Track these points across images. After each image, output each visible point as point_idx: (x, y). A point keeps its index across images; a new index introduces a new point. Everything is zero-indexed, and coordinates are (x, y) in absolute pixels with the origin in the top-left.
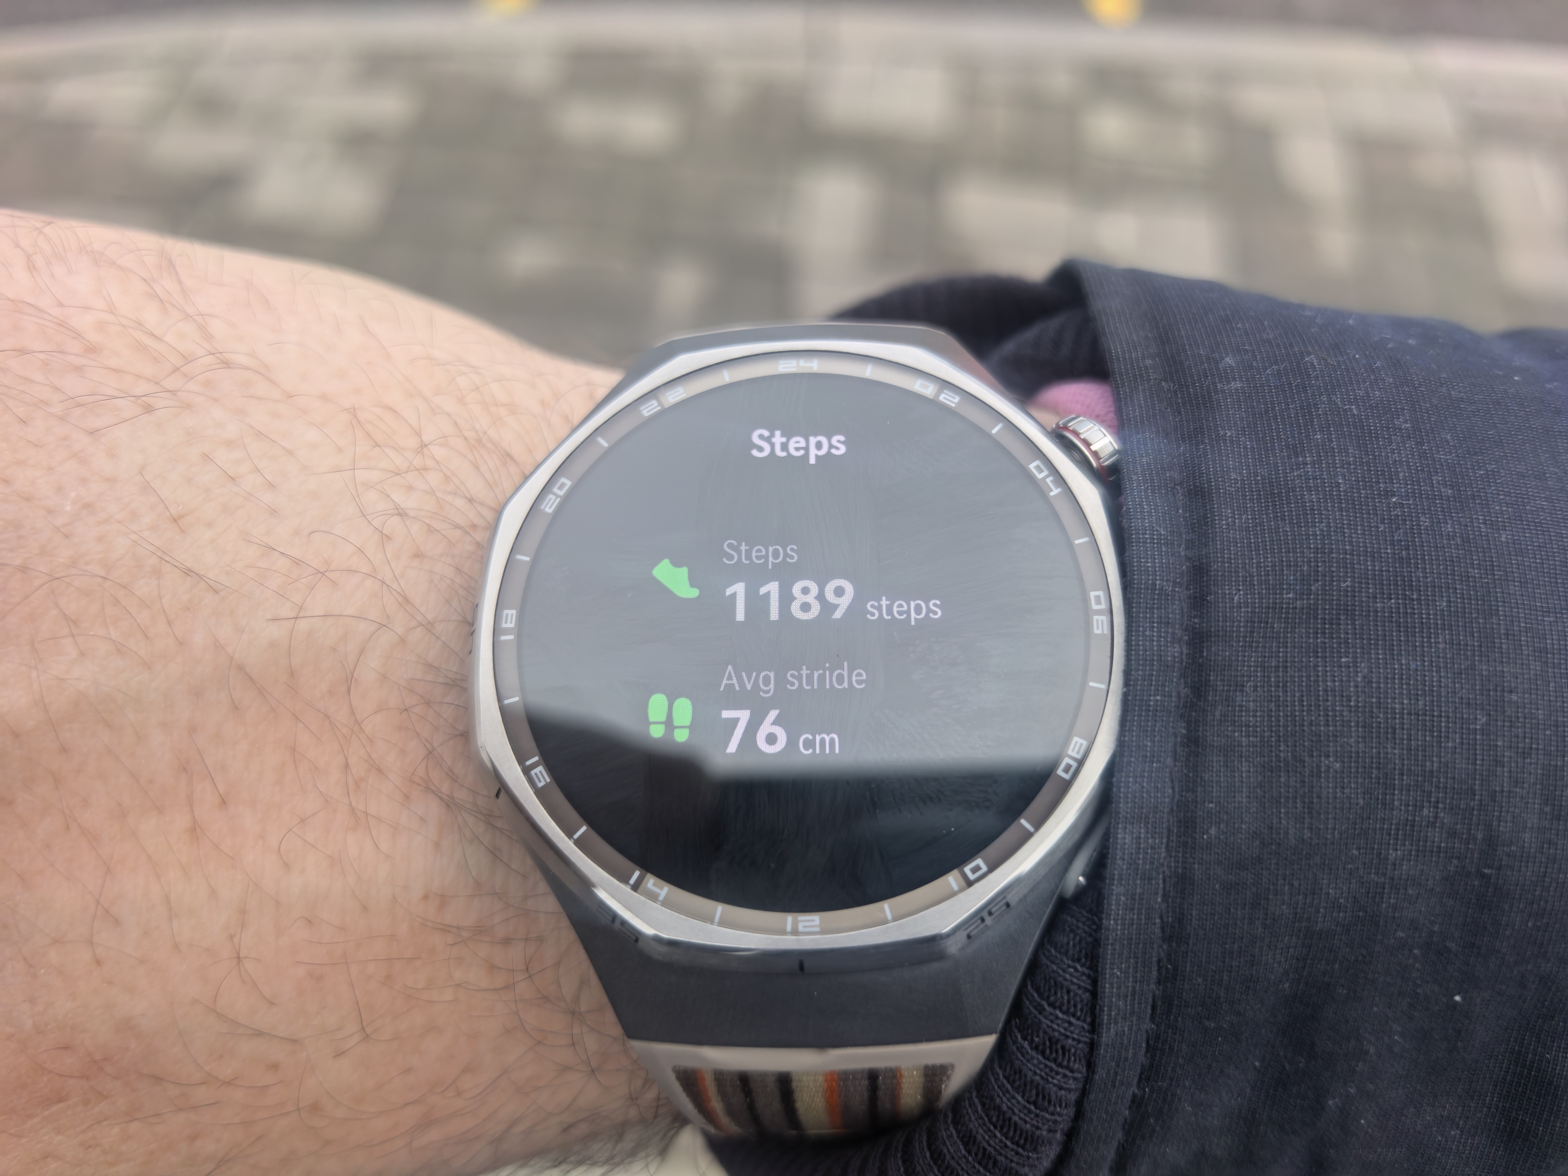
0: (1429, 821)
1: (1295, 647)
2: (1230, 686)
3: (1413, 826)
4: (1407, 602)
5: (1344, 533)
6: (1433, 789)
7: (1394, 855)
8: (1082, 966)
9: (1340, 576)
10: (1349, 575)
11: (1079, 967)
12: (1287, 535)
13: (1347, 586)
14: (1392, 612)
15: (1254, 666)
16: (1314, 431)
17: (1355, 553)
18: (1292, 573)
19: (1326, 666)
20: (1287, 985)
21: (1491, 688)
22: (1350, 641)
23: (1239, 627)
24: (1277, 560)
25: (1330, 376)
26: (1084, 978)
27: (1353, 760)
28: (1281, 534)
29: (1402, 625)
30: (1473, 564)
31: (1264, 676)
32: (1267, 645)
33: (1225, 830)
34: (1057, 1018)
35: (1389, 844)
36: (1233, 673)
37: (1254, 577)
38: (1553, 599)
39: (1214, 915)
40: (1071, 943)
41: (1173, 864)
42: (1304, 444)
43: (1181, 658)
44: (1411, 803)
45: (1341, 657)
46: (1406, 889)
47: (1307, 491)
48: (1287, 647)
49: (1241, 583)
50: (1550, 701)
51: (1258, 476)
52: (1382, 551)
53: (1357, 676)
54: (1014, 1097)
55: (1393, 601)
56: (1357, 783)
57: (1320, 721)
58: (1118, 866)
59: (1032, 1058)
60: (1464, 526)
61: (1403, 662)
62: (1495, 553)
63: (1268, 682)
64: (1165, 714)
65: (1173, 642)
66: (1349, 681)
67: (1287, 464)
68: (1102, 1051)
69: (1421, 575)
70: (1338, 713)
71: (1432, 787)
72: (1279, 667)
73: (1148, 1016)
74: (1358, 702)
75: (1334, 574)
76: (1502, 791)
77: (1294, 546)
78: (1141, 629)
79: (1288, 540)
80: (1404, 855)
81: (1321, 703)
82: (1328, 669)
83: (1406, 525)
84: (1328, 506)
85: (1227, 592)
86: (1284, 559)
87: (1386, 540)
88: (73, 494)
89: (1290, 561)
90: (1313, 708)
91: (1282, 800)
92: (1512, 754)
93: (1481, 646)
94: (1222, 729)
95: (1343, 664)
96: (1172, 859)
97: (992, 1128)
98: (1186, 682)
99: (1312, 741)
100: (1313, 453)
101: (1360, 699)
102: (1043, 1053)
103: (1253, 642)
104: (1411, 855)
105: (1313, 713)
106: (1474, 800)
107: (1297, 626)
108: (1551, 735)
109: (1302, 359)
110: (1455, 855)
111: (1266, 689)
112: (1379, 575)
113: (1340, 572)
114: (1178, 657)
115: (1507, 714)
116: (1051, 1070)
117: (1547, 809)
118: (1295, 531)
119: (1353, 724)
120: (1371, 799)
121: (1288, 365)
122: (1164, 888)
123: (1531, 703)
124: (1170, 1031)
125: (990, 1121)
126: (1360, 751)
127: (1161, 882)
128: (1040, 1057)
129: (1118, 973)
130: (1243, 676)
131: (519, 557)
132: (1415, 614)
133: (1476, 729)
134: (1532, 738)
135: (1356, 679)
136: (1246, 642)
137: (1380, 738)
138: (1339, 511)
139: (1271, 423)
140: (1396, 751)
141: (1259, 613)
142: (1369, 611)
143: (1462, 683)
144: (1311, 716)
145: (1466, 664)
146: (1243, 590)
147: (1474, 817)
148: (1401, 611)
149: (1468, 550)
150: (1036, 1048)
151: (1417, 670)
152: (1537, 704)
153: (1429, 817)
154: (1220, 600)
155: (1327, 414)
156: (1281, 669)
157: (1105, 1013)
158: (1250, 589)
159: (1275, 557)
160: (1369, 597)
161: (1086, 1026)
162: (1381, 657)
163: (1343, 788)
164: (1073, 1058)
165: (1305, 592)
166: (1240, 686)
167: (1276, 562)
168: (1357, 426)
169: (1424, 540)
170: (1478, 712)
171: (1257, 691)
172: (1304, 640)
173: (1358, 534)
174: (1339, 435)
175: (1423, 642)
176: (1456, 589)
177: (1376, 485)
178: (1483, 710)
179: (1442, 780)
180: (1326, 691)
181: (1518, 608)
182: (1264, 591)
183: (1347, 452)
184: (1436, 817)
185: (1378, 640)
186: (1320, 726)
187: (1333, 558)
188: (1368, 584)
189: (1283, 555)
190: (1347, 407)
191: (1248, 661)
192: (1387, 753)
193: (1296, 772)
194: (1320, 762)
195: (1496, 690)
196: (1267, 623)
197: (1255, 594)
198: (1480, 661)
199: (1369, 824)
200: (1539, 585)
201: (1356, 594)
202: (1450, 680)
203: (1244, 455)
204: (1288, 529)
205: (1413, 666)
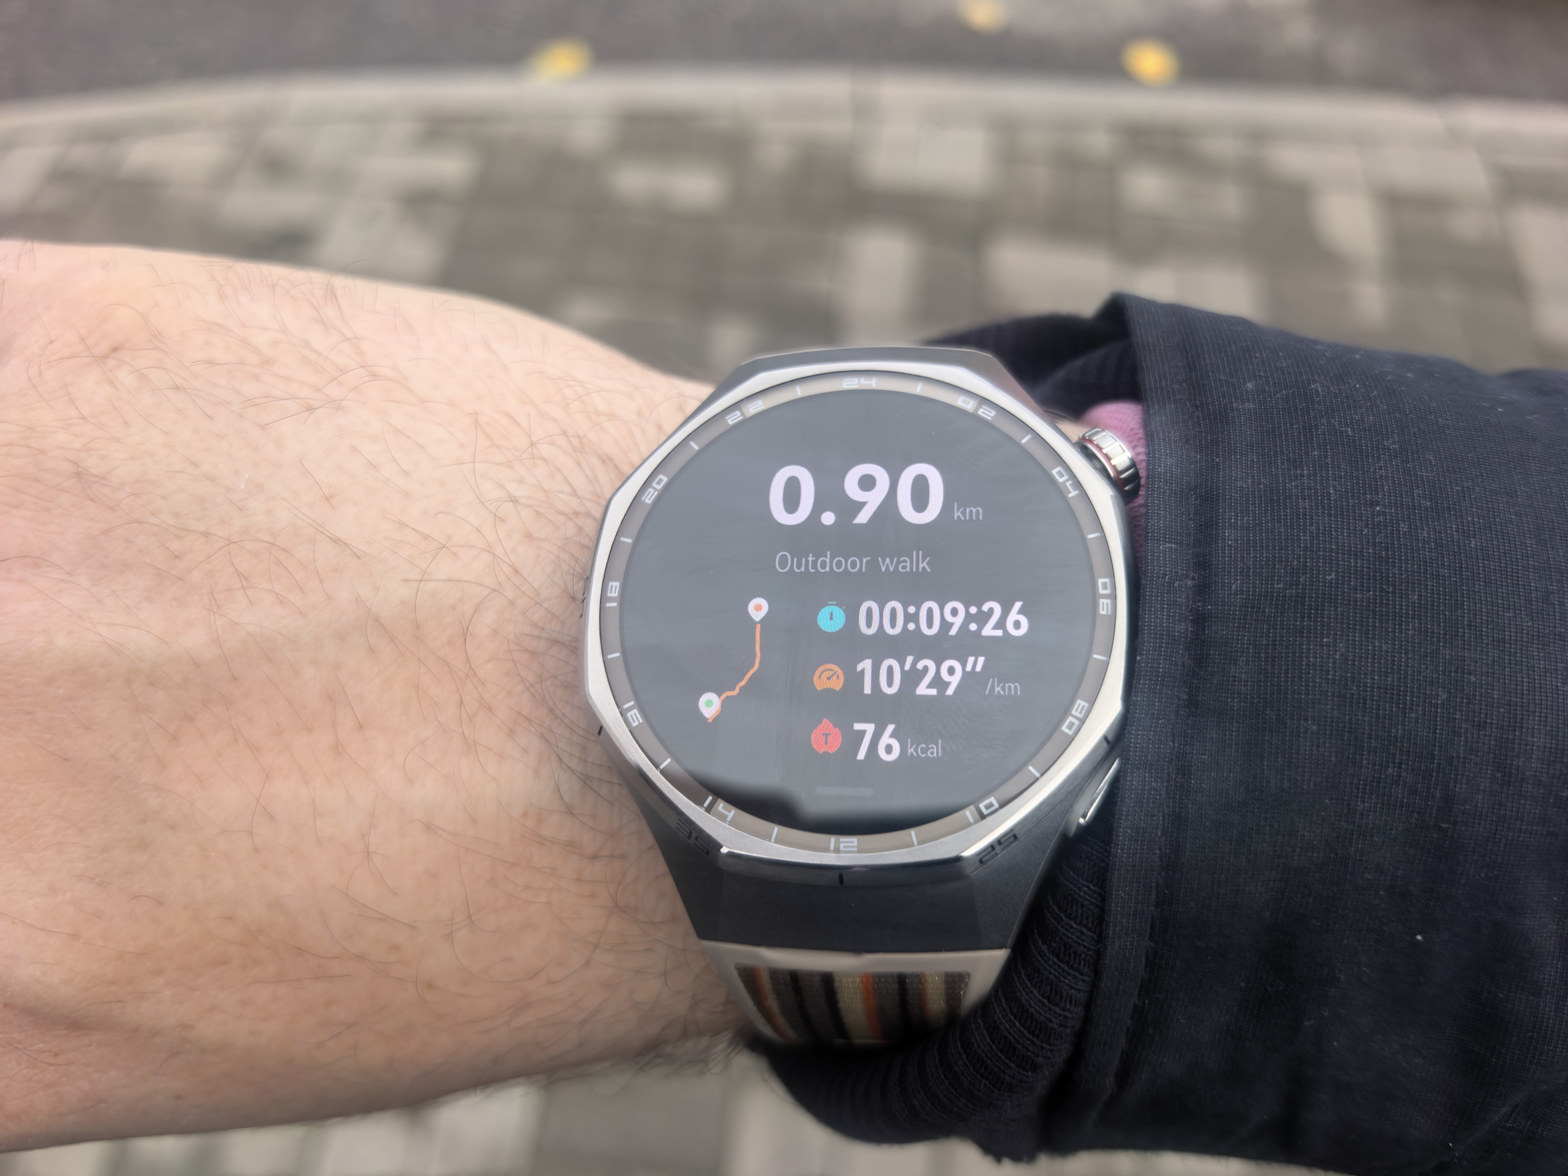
0: (1393, 780)
1: (1283, 628)
2: (1226, 659)
3: (1379, 783)
4: (1384, 594)
5: (1332, 535)
6: (1398, 753)
7: (1362, 807)
8: (1094, 886)
9: (1326, 571)
10: (1334, 569)
11: (1091, 886)
12: (1282, 536)
13: (1332, 579)
14: (1369, 602)
15: (1247, 644)
16: (1313, 448)
17: (1340, 552)
18: (1283, 567)
19: (1310, 645)
20: (1267, 914)
21: (1453, 670)
22: (1332, 625)
23: (1235, 610)
24: (1270, 556)
25: (1331, 402)
26: (1096, 896)
27: (1328, 724)
28: (1276, 534)
29: (1377, 613)
30: (1444, 565)
31: (1256, 653)
32: (1259, 627)
33: (1215, 777)
34: (1072, 927)
35: (1357, 797)
36: (1228, 649)
37: (1250, 569)
38: (1514, 598)
39: (1205, 848)
40: (1087, 867)
41: (1171, 805)
42: (1303, 458)
43: (1187, 634)
44: (1377, 763)
45: (1323, 638)
46: (1372, 837)
47: (1302, 499)
48: (1276, 629)
49: (1239, 574)
50: (1505, 683)
51: (1261, 485)
52: (1365, 551)
53: (1336, 654)
54: (1032, 992)
55: (1371, 593)
56: (1331, 743)
57: (1302, 690)
58: (1127, 805)
59: (1049, 959)
60: (1439, 532)
61: (1377, 644)
62: (1464, 556)
63: (1259, 657)
64: (1171, 679)
65: (1180, 621)
66: (1329, 658)
67: (1287, 476)
68: (1107, 962)
69: (1397, 572)
70: (1317, 685)
71: (1396, 751)
72: (1269, 645)
73: (1148, 934)
74: (1335, 675)
75: (1321, 569)
76: (1459, 757)
77: (1287, 544)
78: (1153, 609)
79: (1282, 539)
80: (1371, 807)
81: (1303, 675)
82: (1311, 647)
83: (1387, 530)
84: (1319, 513)
85: (1226, 581)
86: (1277, 555)
87: (1369, 542)
88: (247, 476)
89: (1282, 557)
90: (1296, 679)
91: (1266, 755)
92: (1469, 727)
93: (1446, 634)
94: (1218, 695)
95: (1324, 644)
96: (1171, 800)
97: (1013, 1018)
98: (1189, 654)
99: (1294, 707)
100: (1310, 467)
101: (1337, 674)
102: (1058, 956)
103: (1246, 624)
104: (1377, 808)
105: (1296, 684)
106: (1434, 763)
107: (1286, 611)
108: (1504, 712)
109: (1308, 386)
110: (1416, 810)
111: (1256, 664)
112: (1360, 570)
113: (1326, 567)
114: (1183, 633)
115: (1465, 692)
116: (1064, 970)
117: (1499, 775)
118: (1288, 532)
119: (1329, 694)
120: (1343, 757)
121: (1296, 390)
122: (1163, 824)
123: (1488, 685)
124: (1166, 948)
125: (1012, 1013)
126: (1335, 716)
127: (1161, 818)
128: (1055, 959)
129: (1123, 895)
130: (1237, 652)
131: (623, 539)
132: (1389, 604)
133: (1438, 704)
134: (1487, 714)
135: (1335, 656)
136: (1240, 623)
137: (1352, 706)
138: (1328, 516)
139: (1276, 440)
140: (1366, 719)
141: (1252, 599)
142: (1350, 601)
143: (1427, 664)
144: (1295, 685)
145: (1432, 649)
146: (1240, 580)
147: (1433, 779)
148: (1378, 601)
149: (1441, 553)
150: (1053, 952)
151: (1388, 652)
152: (1493, 685)
153: (1393, 776)
154: (1220, 588)
155: (1325, 434)
156: (1270, 647)
157: (1111, 928)
158: (1246, 579)
159: (1269, 553)
160: (1350, 589)
161: (1095, 936)
162: (1357, 639)
163: (1319, 747)
164: (1082, 963)
165: (1294, 583)
166: (1234, 660)
167: (1269, 558)
168: (1350, 445)
169: (1402, 543)
170: (1440, 689)
171: (1249, 664)
172: (1292, 623)
173: (1344, 536)
174: (1334, 452)
175: (1395, 628)
176: (1427, 585)
177: (1363, 496)
178: (1444, 688)
179: (1405, 745)
180: (1308, 665)
181: (1481, 604)
182: (1257, 582)
183: (1339, 467)
184: (1400, 776)
185: (1356, 625)
186: (1302, 694)
187: (1320, 555)
188: (1351, 578)
189: (1277, 551)
190: (1343, 429)
191: (1241, 640)
192: (1358, 720)
193: (1279, 732)
194: (1300, 724)
195: (1457, 672)
196: (1259, 608)
197: (1250, 584)
198: (1445, 647)
199: (1340, 778)
200: (1502, 585)
201: (1340, 586)
202: (1416, 661)
203: (1251, 467)
204: (1283, 531)
205: (1384, 648)
